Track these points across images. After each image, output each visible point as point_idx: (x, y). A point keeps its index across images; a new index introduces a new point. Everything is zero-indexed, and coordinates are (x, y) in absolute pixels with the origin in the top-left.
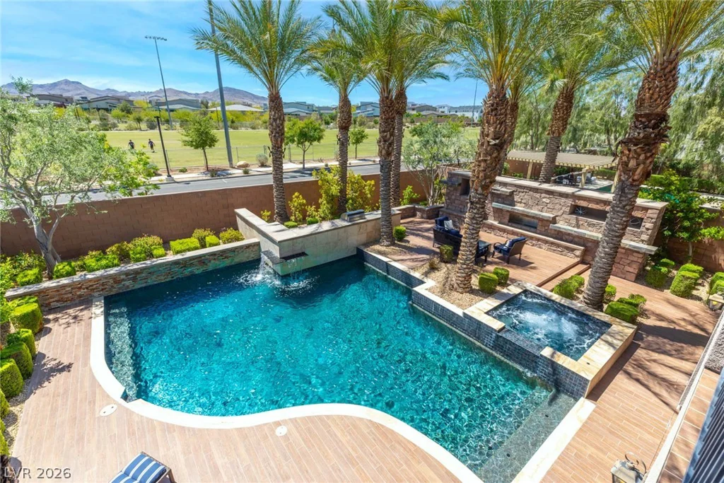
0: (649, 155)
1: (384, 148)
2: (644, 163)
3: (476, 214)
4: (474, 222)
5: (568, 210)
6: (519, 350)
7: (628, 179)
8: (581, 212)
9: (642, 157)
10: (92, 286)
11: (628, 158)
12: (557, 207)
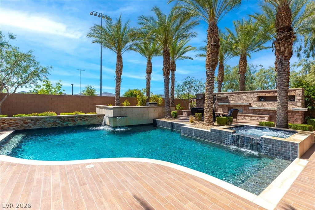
0: (289, 44)
1: (165, 71)
2: (288, 48)
3: (210, 81)
4: (210, 85)
5: (256, 99)
6: (247, 140)
7: (282, 57)
8: (262, 100)
9: (286, 45)
11: (279, 47)
12: (250, 99)
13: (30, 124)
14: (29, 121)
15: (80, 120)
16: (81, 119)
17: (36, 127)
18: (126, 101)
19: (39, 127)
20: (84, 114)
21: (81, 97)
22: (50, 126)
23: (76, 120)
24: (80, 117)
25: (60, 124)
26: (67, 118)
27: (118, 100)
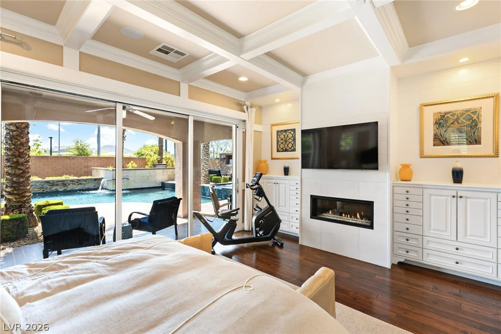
16: (74, 183)
18: (132, 162)
20: (77, 178)
23: (67, 184)
24: (72, 181)
25: (48, 188)
26: (56, 182)
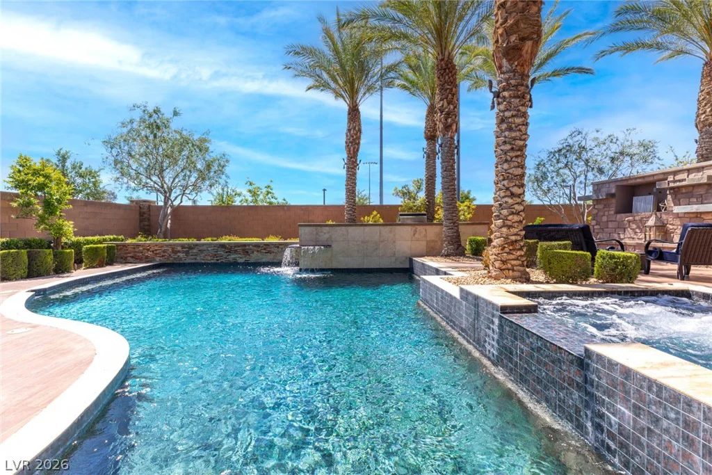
10: (156, 250)
13: (181, 255)
14: (179, 248)
15: (258, 251)
16: (259, 249)
17: (188, 261)
18: (375, 213)
19: (193, 261)
21: (285, 208)
22: (209, 259)
23: (250, 252)
24: (257, 245)
25: (224, 257)
26: (235, 247)
27: (349, 211)
